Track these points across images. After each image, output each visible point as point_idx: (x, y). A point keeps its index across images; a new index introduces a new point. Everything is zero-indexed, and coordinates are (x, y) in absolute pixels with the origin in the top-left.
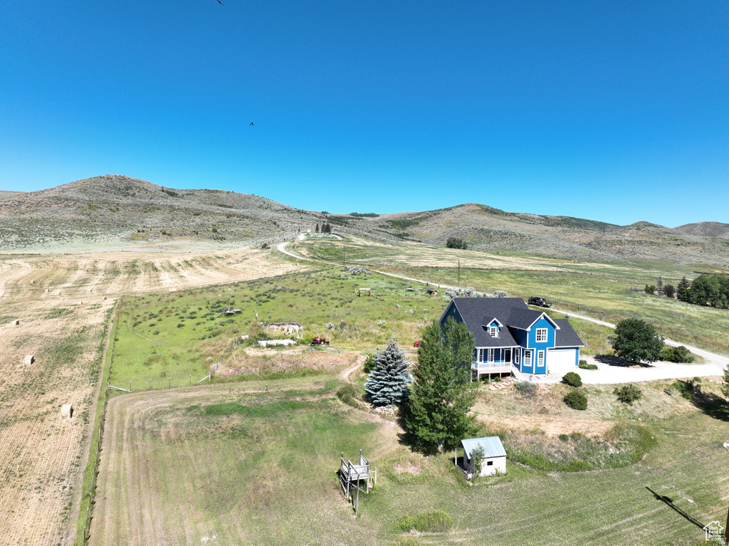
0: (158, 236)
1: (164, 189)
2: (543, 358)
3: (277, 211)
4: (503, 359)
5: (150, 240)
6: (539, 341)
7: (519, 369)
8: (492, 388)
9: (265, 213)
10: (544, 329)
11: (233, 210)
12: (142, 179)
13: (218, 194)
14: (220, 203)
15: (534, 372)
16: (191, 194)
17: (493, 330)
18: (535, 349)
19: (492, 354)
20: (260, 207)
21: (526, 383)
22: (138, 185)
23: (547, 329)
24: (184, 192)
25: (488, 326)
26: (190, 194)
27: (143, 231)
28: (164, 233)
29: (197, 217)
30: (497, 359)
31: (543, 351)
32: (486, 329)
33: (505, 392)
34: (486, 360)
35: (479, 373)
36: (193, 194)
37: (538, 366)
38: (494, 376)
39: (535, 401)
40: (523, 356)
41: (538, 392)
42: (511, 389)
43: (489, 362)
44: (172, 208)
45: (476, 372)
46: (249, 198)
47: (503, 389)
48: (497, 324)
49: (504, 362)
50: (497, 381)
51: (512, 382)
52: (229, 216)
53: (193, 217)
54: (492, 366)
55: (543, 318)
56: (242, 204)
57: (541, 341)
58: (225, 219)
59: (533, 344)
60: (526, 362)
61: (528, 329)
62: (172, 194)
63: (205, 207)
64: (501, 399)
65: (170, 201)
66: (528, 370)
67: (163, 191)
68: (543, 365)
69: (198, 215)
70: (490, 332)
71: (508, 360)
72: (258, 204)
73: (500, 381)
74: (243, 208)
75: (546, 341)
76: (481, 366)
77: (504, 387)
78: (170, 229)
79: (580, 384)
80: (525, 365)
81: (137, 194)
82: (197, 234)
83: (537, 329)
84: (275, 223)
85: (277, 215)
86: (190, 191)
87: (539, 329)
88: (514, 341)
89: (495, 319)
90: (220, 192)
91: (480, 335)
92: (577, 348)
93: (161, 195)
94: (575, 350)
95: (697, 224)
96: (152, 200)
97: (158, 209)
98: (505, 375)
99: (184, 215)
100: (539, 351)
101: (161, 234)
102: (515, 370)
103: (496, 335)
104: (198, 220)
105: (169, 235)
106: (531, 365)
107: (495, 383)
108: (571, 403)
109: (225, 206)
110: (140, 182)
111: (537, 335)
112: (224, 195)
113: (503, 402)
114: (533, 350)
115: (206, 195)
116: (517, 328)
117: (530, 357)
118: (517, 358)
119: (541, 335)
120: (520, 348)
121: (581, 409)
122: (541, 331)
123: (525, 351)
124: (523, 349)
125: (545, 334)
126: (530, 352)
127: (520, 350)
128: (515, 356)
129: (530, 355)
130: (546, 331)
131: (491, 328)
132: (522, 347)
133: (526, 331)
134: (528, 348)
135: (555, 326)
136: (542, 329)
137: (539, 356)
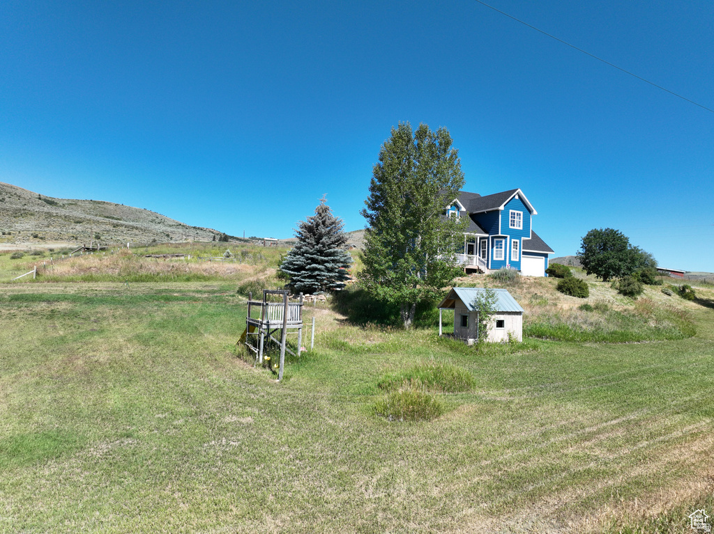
0: (28, 240)
1: (42, 197)
2: (518, 251)
3: (170, 226)
5: (16, 242)
6: (512, 227)
7: (487, 266)
9: (157, 227)
10: (519, 212)
11: (121, 222)
12: (14, 185)
13: (105, 206)
14: (107, 215)
16: (74, 204)
17: (454, 215)
18: (508, 236)
20: (152, 221)
22: (9, 190)
23: (522, 213)
24: (65, 202)
25: (448, 207)
26: (72, 204)
27: (10, 234)
28: (36, 237)
29: (78, 225)
31: (518, 241)
36: (76, 204)
37: (513, 259)
39: (521, 288)
40: (492, 247)
41: (522, 281)
44: (49, 215)
46: (141, 212)
48: (458, 208)
52: (115, 226)
53: (73, 224)
55: (517, 197)
56: (132, 217)
57: (515, 228)
58: (112, 228)
59: (506, 230)
61: (502, 208)
62: (51, 202)
63: (89, 217)
65: (48, 208)
66: (499, 265)
67: (40, 199)
68: (517, 260)
69: (80, 222)
72: (150, 218)
73: (465, 276)
74: (133, 221)
75: (521, 228)
78: (44, 233)
80: (495, 259)
81: (7, 199)
82: (76, 239)
83: (511, 211)
84: (168, 236)
85: (169, 229)
86: (73, 201)
87: (513, 211)
88: (480, 229)
89: (456, 200)
90: (107, 203)
92: (546, 256)
93: (37, 202)
94: (544, 257)
95: (565, 258)
96: (26, 207)
97: (32, 215)
99: (63, 222)
100: (513, 240)
101: (32, 237)
102: (482, 266)
104: (79, 227)
105: (41, 238)
106: (503, 259)
108: (569, 289)
109: (113, 218)
110: (11, 187)
111: (510, 219)
112: (112, 207)
114: (505, 238)
115: (91, 206)
116: (485, 211)
117: (501, 248)
118: (484, 252)
119: (515, 220)
120: (488, 238)
121: (583, 297)
122: (514, 213)
123: (495, 240)
124: (493, 238)
125: (520, 218)
126: (501, 241)
127: (488, 241)
128: (481, 250)
129: (501, 245)
130: (520, 214)
131: (450, 212)
132: (491, 236)
133: (498, 211)
134: (500, 235)
135: (530, 211)
136: (516, 212)
137: (512, 246)
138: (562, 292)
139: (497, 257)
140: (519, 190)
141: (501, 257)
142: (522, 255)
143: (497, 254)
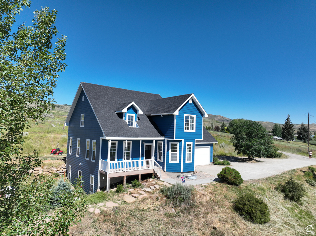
2: (192, 152)
4: (142, 156)
6: (186, 131)
7: (163, 168)
8: (129, 199)
10: (192, 116)
15: (182, 171)
17: (131, 118)
18: (183, 140)
19: (128, 149)
21: (179, 186)
23: (195, 116)
25: (125, 110)
30: (135, 155)
31: (191, 143)
32: (121, 115)
33: (148, 205)
34: (120, 157)
35: (109, 176)
37: (187, 162)
38: (131, 179)
40: (168, 150)
41: (198, 199)
42: (157, 199)
43: (125, 161)
45: (104, 175)
47: (145, 199)
48: (136, 111)
49: (144, 160)
50: (135, 186)
51: (157, 187)
54: (129, 165)
55: (191, 102)
57: (189, 131)
59: (181, 134)
60: (172, 158)
61: (176, 113)
64: (142, 219)
66: (173, 169)
68: (191, 161)
70: (127, 121)
71: (148, 156)
73: (139, 185)
75: (194, 131)
76: (112, 166)
77: (145, 195)
79: (241, 181)
80: (170, 162)
83: (185, 115)
88: (156, 132)
89: (133, 103)
91: (112, 123)
92: (211, 145)
94: (210, 147)
98: (146, 177)
100: (187, 143)
102: (158, 170)
103: (135, 125)
106: (178, 162)
107: (132, 190)
108: (249, 214)
111: (185, 123)
113: (147, 224)
114: (180, 141)
116: (161, 114)
117: (176, 151)
118: (160, 153)
119: (190, 123)
120: (164, 141)
121: (265, 223)
122: (188, 117)
123: (171, 143)
124: (168, 141)
125: (193, 121)
126: (176, 145)
127: (164, 143)
128: (158, 151)
129: (176, 148)
130: (193, 118)
131: (128, 115)
132: (166, 139)
133: (173, 116)
134: (175, 139)
135: (202, 114)
136: (190, 115)
137: (187, 149)
138: (241, 215)
139: (172, 160)
140: (193, 95)
141: (176, 160)
142: (195, 147)
143: (172, 157)
